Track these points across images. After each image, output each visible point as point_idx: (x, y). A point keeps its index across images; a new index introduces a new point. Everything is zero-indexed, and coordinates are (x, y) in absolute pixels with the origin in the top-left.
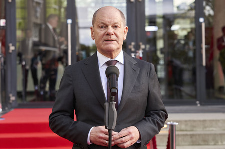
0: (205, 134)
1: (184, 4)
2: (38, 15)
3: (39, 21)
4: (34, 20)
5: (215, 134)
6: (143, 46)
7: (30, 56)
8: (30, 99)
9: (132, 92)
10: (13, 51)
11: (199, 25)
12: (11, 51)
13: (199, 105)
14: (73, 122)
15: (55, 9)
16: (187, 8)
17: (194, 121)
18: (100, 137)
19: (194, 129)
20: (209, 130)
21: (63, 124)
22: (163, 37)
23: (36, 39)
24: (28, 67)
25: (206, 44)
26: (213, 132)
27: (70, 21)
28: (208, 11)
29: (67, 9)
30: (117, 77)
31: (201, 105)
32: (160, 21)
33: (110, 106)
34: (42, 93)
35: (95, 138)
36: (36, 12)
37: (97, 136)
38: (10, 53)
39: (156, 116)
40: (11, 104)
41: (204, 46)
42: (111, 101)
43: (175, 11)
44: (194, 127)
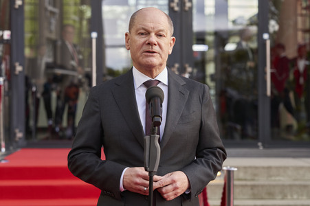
0: (270, 186)
1: (242, 17)
2: (53, 28)
3: (53, 36)
4: (47, 34)
5: (283, 186)
6: (189, 69)
7: (42, 80)
8: (41, 136)
9: (178, 124)
10: (20, 72)
11: (262, 43)
12: (17, 72)
13: (261, 148)
14: (100, 162)
15: (74, 21)
16: (246, 22)
17: (256, 168)
18: (137, 184)
19: (256, 178)
20: (275, 180)
21: (87, 165)
22: (215, 60)
23: (50, 60)
24: (39, 95)
25: (271, 68)
26: (280, 183)
27: (94, 35)
28: (273, 26)
29: (90, 21)
30: (162, 102)
31: (264, 147)
32: (210, 38)
33: (152, 140)
34: (57, 129)
35: (129, 184)
36: (50, 24)
37: (132, 182)
38: (16, 76)
39: (211, 156)
40: (16, 142)
41: (269, 70)
42: (153, 133)
43: (230, 26)
44: (255, 175)
